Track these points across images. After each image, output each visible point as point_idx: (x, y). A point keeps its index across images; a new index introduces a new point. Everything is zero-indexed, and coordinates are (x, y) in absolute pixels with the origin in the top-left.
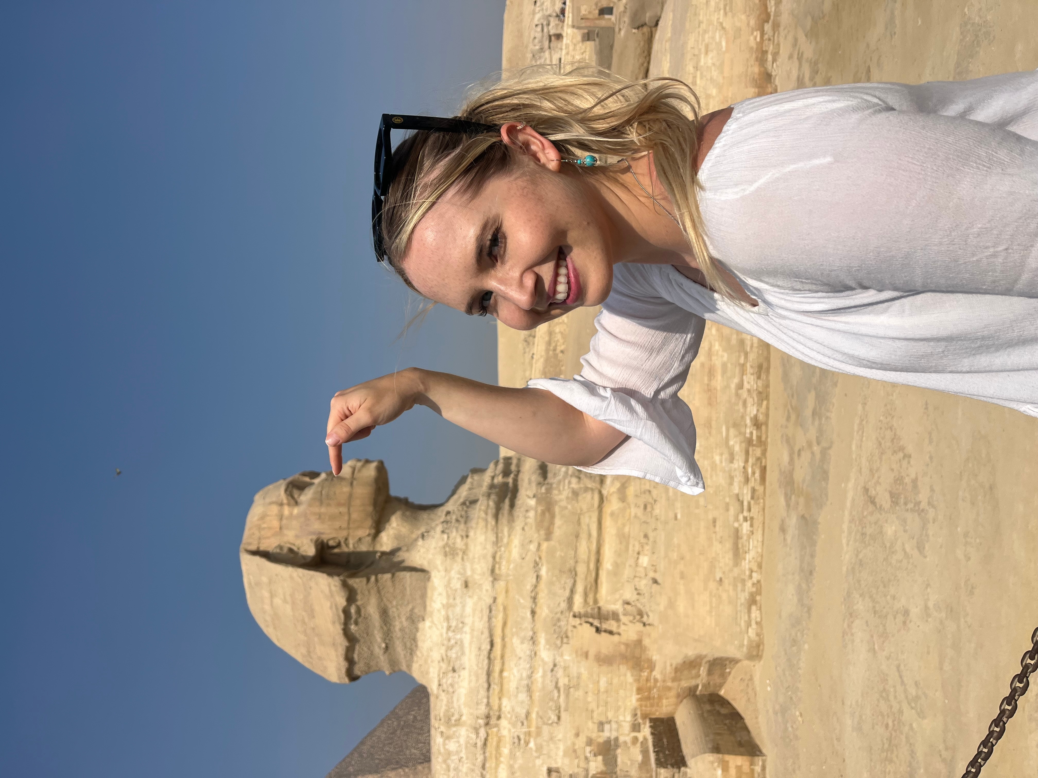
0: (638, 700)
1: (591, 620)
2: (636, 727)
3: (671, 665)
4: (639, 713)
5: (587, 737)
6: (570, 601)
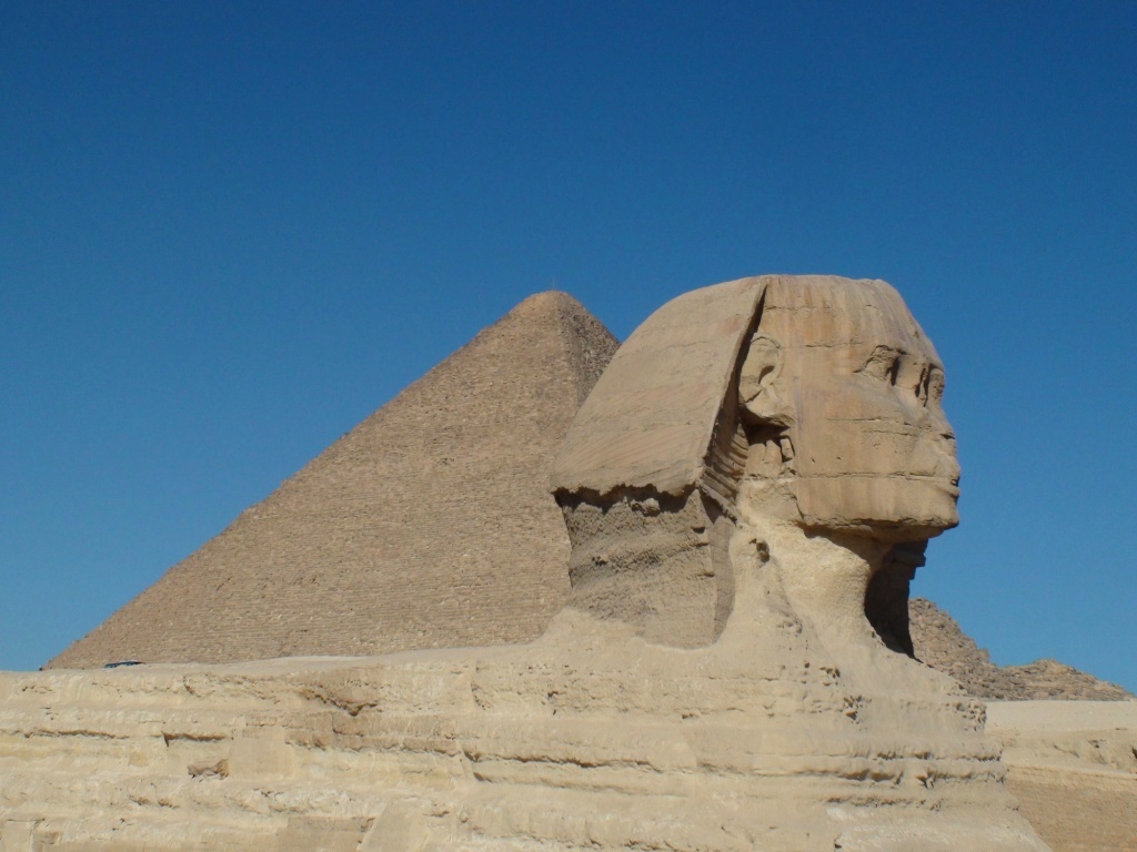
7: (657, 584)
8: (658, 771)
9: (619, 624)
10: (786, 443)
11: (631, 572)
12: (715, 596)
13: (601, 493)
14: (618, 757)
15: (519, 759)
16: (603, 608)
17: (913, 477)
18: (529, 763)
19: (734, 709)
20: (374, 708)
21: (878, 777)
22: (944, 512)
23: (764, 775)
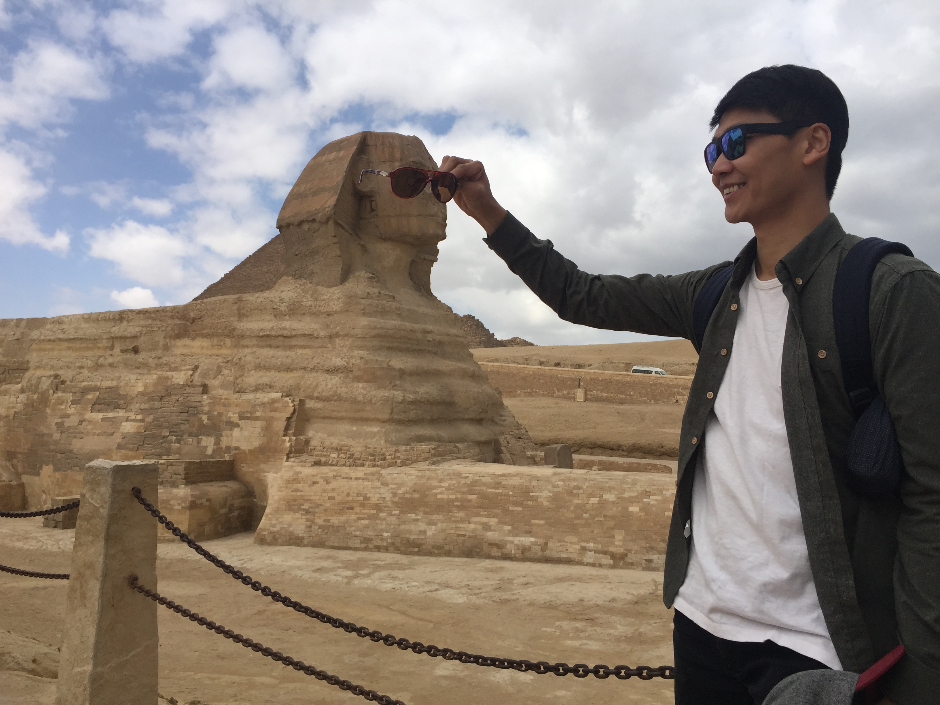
0: (245, 450)
1: (296, 413)
2: (228, 449)
3: (265, 476)
4: (237, 452)
5: (223, 412)
6: (311, 398)
7: (318, 262)
8: (317, 338)
9: (303, 279)
10: (374, 204)
11: (308, 258)
12: (341, 266)
13: (295, 224)
14: (300, 333)
15: (258, 336)
16: (298, 276)
17: (427, 217)
18: (262, 339)
19: (347, 311)
20: (200, 320)
21: (409, 339)
22: (440, 232)
23: (360, 338)
